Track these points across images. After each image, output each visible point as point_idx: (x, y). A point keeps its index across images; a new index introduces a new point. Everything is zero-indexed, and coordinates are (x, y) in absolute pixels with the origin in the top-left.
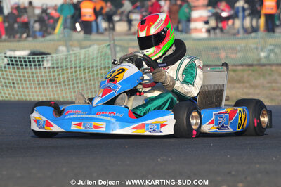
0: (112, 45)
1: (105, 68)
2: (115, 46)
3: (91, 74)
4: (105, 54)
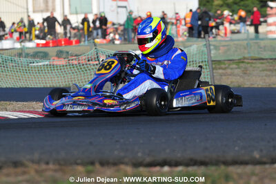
0: (208, 45)
1: (202, 62)
2: (210, 45)
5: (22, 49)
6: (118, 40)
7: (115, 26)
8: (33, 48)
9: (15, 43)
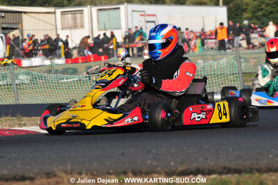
2: (240, 58)
3: (223, 79)
4: (233, 64)
5: (51, 66)
8: (62, 65)
9: (44, 60)
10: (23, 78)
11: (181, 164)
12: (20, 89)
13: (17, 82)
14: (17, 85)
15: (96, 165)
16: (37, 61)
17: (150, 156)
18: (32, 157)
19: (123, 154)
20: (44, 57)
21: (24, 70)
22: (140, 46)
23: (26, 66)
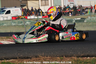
5: (37, 19)
6: (71, 15)
7: (69, 10)
8: (41, 18)
9: (35, 16)
10: (28, 23)
11: (82, 53)
12: (27, 27)
13: (26, 24)
14: (26, 25)
15: (53, 54)
16: (32, 17)
17: (71, 51)
18: (31, 51)
19: (62, 49)
20: (35, 15)
21: (28, 20)
22: (68, 12)
23: (29, 19)
